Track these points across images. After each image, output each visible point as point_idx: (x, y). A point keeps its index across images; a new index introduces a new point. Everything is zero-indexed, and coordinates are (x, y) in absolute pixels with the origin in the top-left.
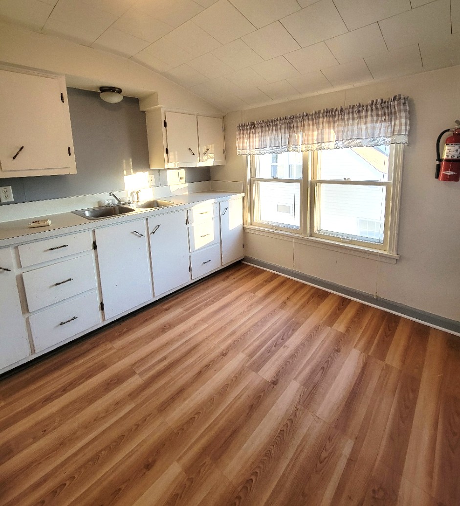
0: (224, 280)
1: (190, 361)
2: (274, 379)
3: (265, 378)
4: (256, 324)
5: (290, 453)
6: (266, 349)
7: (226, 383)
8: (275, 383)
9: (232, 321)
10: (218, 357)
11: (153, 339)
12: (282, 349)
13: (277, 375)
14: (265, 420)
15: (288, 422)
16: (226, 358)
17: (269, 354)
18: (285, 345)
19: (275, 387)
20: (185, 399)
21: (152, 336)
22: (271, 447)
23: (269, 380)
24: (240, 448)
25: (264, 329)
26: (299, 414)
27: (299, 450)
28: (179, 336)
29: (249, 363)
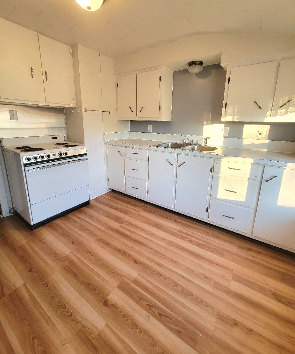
0: (239, 247)
1: (129, 243)
2: (109, 303)
3: (111, 295)
4: (176, 285)
5: (50, 313)
6: (142, 295)
7: (110, 266)
8: (106, 303)
9: (176, 262)
10: (133, 258)
11: (147, 223)
12: (145, 313)
13: (113, 305)
14: (77, 294)
15: (70, 313)
16: (132, 263)
17: (137, 298)
18: (151, 316)
19: (102, 303)
20: (102, 247)
21: (149, 222)
22: (59, 298)
23: (109, 298)
24: (66, 279)
25: (170, 292)
26: (73, 324)
27: (49, 321)
28: (151, 234)
29: (127, 280)
